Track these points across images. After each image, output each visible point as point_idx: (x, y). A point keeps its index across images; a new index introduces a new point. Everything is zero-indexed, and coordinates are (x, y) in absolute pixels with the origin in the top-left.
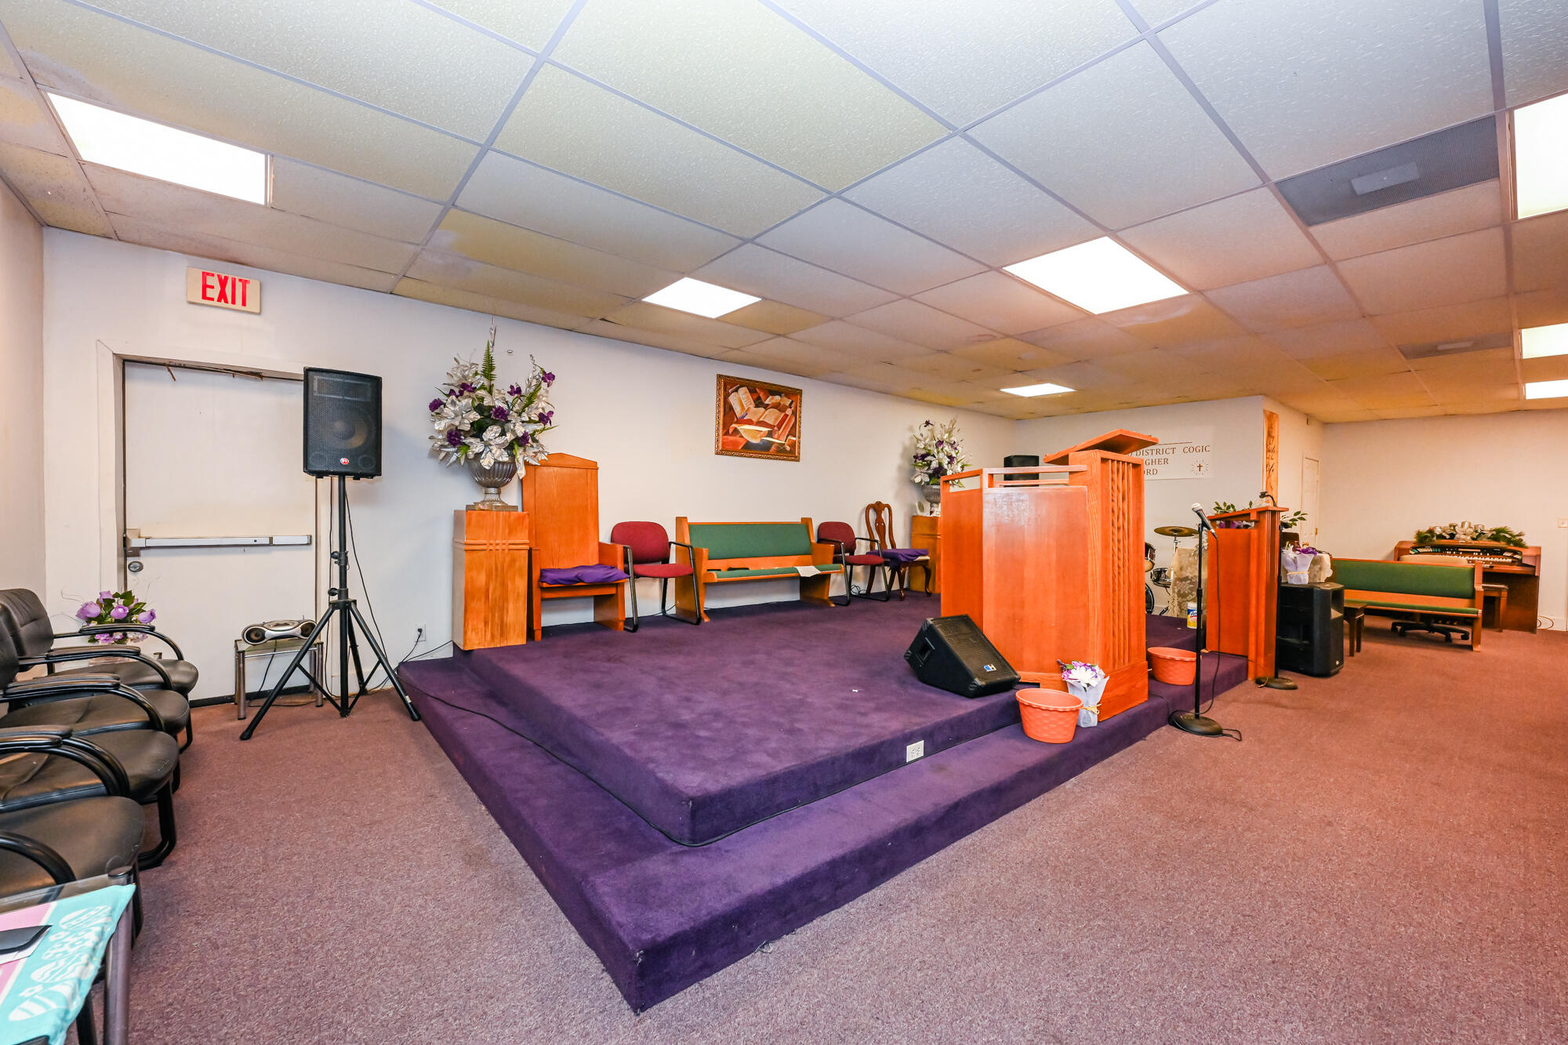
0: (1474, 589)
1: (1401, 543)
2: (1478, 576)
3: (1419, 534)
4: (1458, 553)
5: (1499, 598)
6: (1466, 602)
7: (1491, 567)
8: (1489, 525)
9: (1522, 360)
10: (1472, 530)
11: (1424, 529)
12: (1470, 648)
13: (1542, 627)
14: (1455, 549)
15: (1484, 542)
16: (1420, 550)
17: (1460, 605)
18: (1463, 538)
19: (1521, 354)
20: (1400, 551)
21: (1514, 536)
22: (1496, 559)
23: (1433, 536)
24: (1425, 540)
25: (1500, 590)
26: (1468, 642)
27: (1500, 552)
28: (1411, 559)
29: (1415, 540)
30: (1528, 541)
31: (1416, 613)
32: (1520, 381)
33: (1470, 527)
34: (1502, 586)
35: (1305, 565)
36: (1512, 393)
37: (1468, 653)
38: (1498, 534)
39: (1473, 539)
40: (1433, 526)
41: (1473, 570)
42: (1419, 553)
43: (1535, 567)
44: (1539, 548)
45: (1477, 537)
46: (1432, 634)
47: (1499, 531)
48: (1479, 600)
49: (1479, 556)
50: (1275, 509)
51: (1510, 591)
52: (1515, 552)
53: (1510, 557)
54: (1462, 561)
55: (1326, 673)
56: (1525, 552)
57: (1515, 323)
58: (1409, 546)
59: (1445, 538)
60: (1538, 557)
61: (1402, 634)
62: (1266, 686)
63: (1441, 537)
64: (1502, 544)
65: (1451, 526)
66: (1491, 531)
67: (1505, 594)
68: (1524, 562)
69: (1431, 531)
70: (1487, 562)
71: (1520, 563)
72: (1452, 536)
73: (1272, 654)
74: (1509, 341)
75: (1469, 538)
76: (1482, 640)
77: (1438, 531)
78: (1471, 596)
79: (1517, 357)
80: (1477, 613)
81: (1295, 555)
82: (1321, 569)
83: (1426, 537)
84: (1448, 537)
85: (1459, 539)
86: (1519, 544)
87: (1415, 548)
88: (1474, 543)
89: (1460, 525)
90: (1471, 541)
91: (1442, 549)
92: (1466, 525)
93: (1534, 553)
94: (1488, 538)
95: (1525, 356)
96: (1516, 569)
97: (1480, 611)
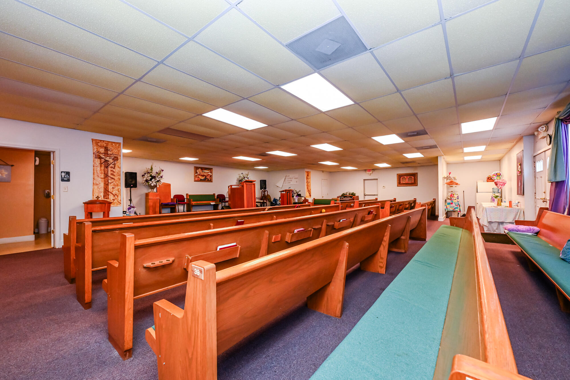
10: (349, 193)
21: (354, 194)
23: (344, 194)
64: (352, 196)
66: (351, 193)
75: (348, 195)
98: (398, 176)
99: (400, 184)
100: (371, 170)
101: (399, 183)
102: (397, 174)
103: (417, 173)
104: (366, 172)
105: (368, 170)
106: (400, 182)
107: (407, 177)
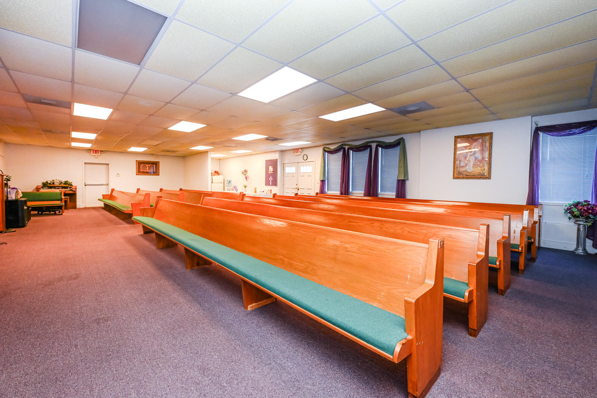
0: (62, 198)
1: (38, 186)
2: (63, 194)
3: (43, 183)
4: (55, 188)
5: (67, 201)
6: (60, 201)
7: (65, 192)
8: (63, 180)
9: (71, 137)
10: (59, 182)
11: (45, 181)
12: (62, 214)
13: (78, 207)
14: (54, 187)
15: (62, 185)
16: (44, 188)
17: (58, 203)
18: (57, 184)
19: (71, 136)
20: (38, 189)
21: (70, 183)
22: (66, 190)
23: (48, 184)
24: (45, 185)
25: (67, 198)
26: (61, 213)
27: (66, 188)
28: (42, 190)
29: (42, 185)
30: (73, 184)
31: (44, 207)
32: (71, 142)
33: (58, 181)
34: (68, 197)
35: (13, 193)
36: (68, 144)
37: (61, 216)
38: (66, 183)
39: (59, 184)
40: (47, 181)
41: (61, 192)
42: (44, 189)
43: (75, 191)
44: (76, 186)
45: (61, 183)
46: (50, 213)
47: (66, 182)
48: (63, 201)
49: (61, 189)
50: (2, 174)
51: (70, 198)
52: (70, 188)
53: (69, 189)
54: (58, 191)
55: (24, 226)
56: (73, 187)
57: (71, 130)
58: (40, 187)
59: (51, 184)
60: (76, 188)
61: (42, 214)
62: (5, 233)
63: (50, 184)
64: (67, 185)
65: (53, 180)
66: (64, 182)
67: (69, 199)
68: (73, 190)
69: (47, 182)
70: (64, 191)
71: (72, 190)
72: (53, 183)
73: (4, 223)
74: (69, 133)
75: (58, 184)
76: (65, 212)
77: (49, 182)
78: (61, 200)
79: (70, 137)
80: (63, 204)
81: (10, 190)
82: (18, 194)
83: (46, 184)
84: (52, 184)
85: (55, 184)
86: (71, 185)
87: (42, 188)
88: (60, 185)
89: (55, 180)
90: (59, 185)
91: (51, 187)
92: (57, 180)
93: (75, 188)
94: (64, 184)
95: (72, 137)
96: (71, 192)
97: (64, 203)
98: (137, 163)
99: (140, 172)
100: (99, 152)
101: (138, 171)
102: (136, 161)
103: (159, 162)
104: (90, 153)
105: (93, 150)
106: (140, 170)
107: (148, 166)
